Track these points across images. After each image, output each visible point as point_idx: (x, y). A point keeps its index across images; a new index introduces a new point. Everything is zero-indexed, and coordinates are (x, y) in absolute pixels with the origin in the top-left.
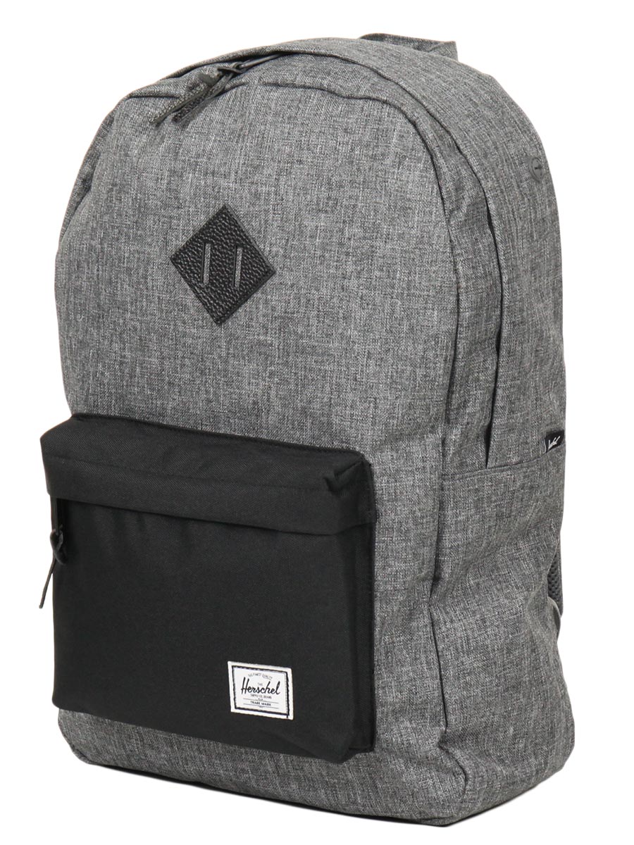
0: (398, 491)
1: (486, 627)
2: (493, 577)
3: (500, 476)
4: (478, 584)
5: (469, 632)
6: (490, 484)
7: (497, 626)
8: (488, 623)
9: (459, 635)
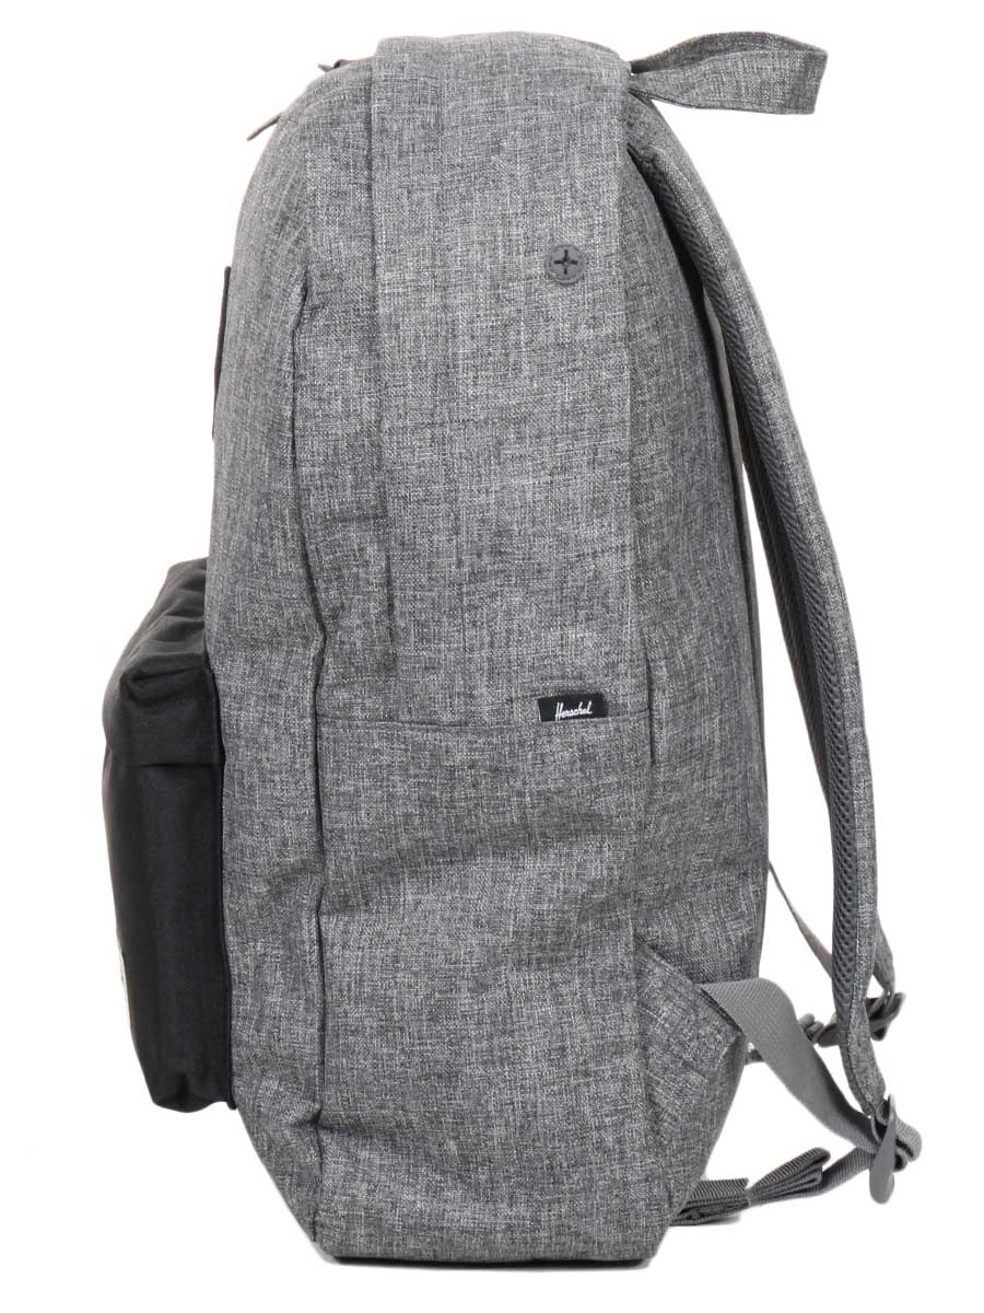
0: (242, 724)
1: (397, 970)
2: (448, 898)
3: (420, 737)
4: (418, 903)
5: (366, 970)
6: (403, 746)
7: (416, 974)
8: (402, 965)
9: (348, 969)
